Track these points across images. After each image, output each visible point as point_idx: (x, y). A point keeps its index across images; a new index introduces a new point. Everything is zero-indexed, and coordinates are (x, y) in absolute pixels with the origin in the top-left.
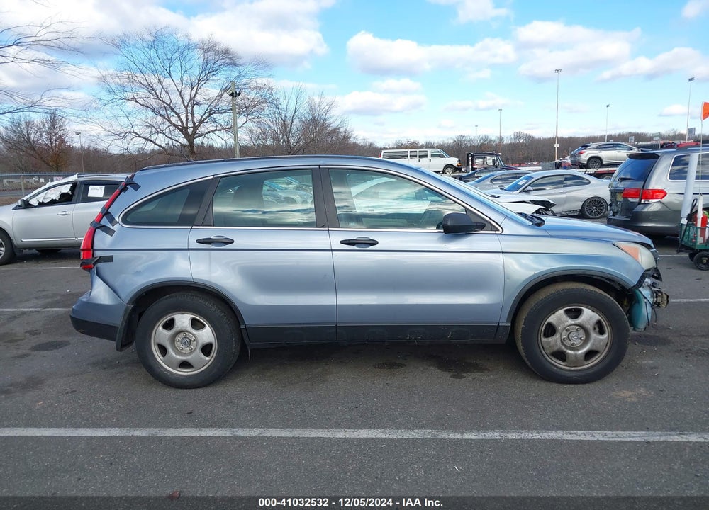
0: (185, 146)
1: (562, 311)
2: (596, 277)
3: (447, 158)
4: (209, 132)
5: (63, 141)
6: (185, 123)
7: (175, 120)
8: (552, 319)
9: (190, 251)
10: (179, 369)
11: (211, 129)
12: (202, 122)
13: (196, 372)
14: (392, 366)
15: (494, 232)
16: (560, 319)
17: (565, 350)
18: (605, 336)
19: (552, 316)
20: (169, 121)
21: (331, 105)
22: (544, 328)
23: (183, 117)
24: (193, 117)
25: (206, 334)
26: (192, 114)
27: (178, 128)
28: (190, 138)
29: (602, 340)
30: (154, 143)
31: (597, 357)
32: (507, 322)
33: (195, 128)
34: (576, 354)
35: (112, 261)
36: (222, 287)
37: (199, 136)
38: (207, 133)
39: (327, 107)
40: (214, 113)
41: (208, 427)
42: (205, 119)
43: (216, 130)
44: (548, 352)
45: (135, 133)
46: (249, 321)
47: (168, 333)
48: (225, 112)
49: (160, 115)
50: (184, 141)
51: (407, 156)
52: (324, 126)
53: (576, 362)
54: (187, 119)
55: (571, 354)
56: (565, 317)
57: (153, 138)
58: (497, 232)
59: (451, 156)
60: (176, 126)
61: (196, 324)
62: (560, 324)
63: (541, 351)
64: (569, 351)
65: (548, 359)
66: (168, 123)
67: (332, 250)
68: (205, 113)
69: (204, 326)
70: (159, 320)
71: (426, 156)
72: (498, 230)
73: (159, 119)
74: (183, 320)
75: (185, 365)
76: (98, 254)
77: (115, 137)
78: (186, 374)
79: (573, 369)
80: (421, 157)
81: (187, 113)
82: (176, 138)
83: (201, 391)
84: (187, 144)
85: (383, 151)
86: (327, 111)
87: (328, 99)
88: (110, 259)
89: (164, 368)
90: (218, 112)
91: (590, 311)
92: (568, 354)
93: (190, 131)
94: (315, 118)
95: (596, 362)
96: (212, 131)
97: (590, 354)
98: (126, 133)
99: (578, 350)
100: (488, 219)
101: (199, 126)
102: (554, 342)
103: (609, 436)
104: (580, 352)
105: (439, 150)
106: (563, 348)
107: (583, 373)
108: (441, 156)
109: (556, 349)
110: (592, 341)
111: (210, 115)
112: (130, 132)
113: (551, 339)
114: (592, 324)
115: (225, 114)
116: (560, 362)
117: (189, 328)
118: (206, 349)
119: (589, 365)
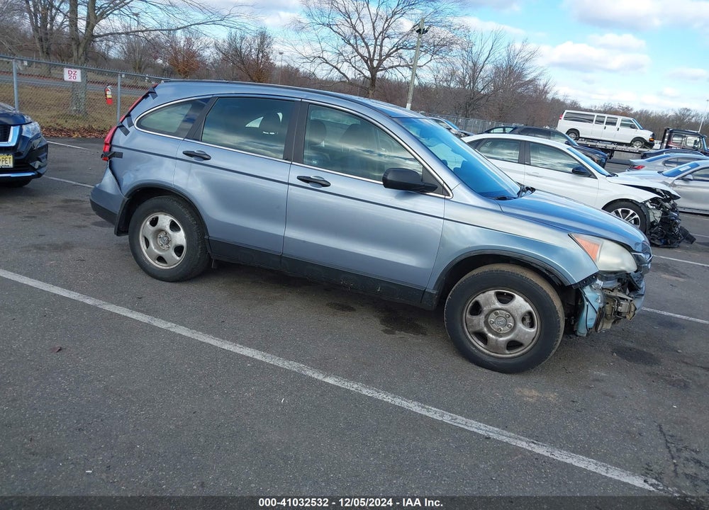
0: (368, 78)
1: (492, 293)
2: (534, 265)
3: (639, 130)
4: (392, 67)
5: (268, 58)
6: (372, 54)
7: (363, 51)
8: (481, 298)
9: (177, 161)
10: (157, 262)
11: (396, 63)
12: (388, 55)
13: (168, 268)
14: (345, 308)
15: (443, 196)
16: (488, 300)
17: (487, 333)
18: (533, 330)
19: (481, 295)
20: (357, 51)
21: (533, 53)
22: (471, 305)
23: (372, 49)
24: (381, 50)
25: (180, 237)
26: (381, 46)
27: (364, 59)
28: (373, 70)
29: (528, 333)
30: (339, 70)
31: (519, 350)
32: (434, 289)
33: (381, 61)
34: (497, 340)
35: (122, 157)
36: (193, 197)
37: (382, 70)
38: (390, 68)
39: (527, 57)
40: (401, 48)
41: (142, 312)
42: (392, 53)
43: (399, 66)
44: (470, 330)
45: (324, 59)
46: (213, 234)
47: (152, 228)
48: (412, 49)
49: (350, 44)
50: (368, 74)
51: (592, 121)
52: (520, 75)
53: (496, 348)
54: (375, 51)
55: (493, 339)
56: (494, 299)
57: (339, 66)
58: (446, 197)
59: (644, 128)
60: (362, 57)
61: (174, 227)
62: (486, 305)
63: (463, 328)
64: (490, 335)
65: (470, 337)
66: (356, 54)
67: (288, 184)
68: (394, 46)
69: (179, 230)
70: (147, 215)
71: (614, 124)
72: (449, 195)
73: (349, 48)
74: (165, 220)
75: (161, 259)
76: (115, 149)
77: (305, 61)
78: (161, 267)
79: (493, 354)
80: (607, 123)
81: (376, 45)
82: (361, 69)
83: (168, 284)
84: (370, 77)
85: (566, 111)
86: (527, 60)
87: (531, 47)
88: (120, 155)
89: (146, 259)
90: (405, 47)
91: (522, 299)
92: (489, 337)
93: (375, 63)
94: (511, 66)
95: (519, 354)
96: (395, 67)
97: (513, 345)
98: (315, 57)
99: (501, 337)
100: (442, 182)
101: (385, 59)
102: (479, 321)
103: (458, 421)
104: (501, 339)
105: (631, 119)
106: (485, 330)
107: (502, 361)
108: (632, 127)
109: (477, 329)
110: (516, 331)
111: (397, 50)
112: (319, 57)
113: (475, 318)
114: (520, 313)
115: (412, 51)
116: (481, 343)
117: (168, 229)
118: (179, 250)
119: (510, 356)
